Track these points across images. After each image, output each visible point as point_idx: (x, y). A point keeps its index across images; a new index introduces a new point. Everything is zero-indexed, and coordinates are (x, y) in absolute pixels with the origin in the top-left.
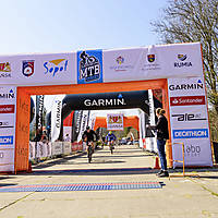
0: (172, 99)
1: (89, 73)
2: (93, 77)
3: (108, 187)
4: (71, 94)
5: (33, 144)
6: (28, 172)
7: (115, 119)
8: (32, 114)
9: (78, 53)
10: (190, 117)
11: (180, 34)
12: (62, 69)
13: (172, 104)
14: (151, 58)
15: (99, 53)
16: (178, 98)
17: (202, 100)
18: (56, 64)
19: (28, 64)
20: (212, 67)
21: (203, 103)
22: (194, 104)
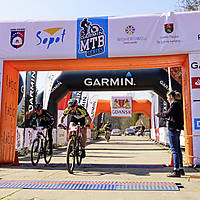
0: (195, 80)
2: (96, 51)
3: (112, 187)
9: (78, 21)
12: (58, 40)
13: (194, 87)
14: (169, 28)
18: (51, 34)
19: (17, 34)
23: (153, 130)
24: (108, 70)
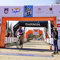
1: (28, 13)
2: (29, 15)
4: (21, 21)
5: (6, 38)
6: (4, 48)
7: (36, 31)
8: (7, 27)
12: (18, 11)
13: (58, 27)
18: (16, 10)
19: (6, 9)
24: (32, 21)
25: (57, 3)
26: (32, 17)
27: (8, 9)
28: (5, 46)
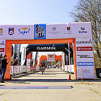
2: (41, 37)
3: (47, 88)
4: (31, 44)
5: (12, 67)
7: (51, 56)
8: (12, 53)
9: (35, 25)
10: (85, 56)
11: (82, 18)
14: (69, 29)
15: (45, 26)
16: (80, 48)
17: (91, 49)
18: (24, 30)
20: (96, 33)
21: (92, 50)
22: (87, 50)
23: (62, 66)
24: (46, 44)
25: (77, 21)
26: (45, 39)
27: (13, 29)
28: (11, 78)
